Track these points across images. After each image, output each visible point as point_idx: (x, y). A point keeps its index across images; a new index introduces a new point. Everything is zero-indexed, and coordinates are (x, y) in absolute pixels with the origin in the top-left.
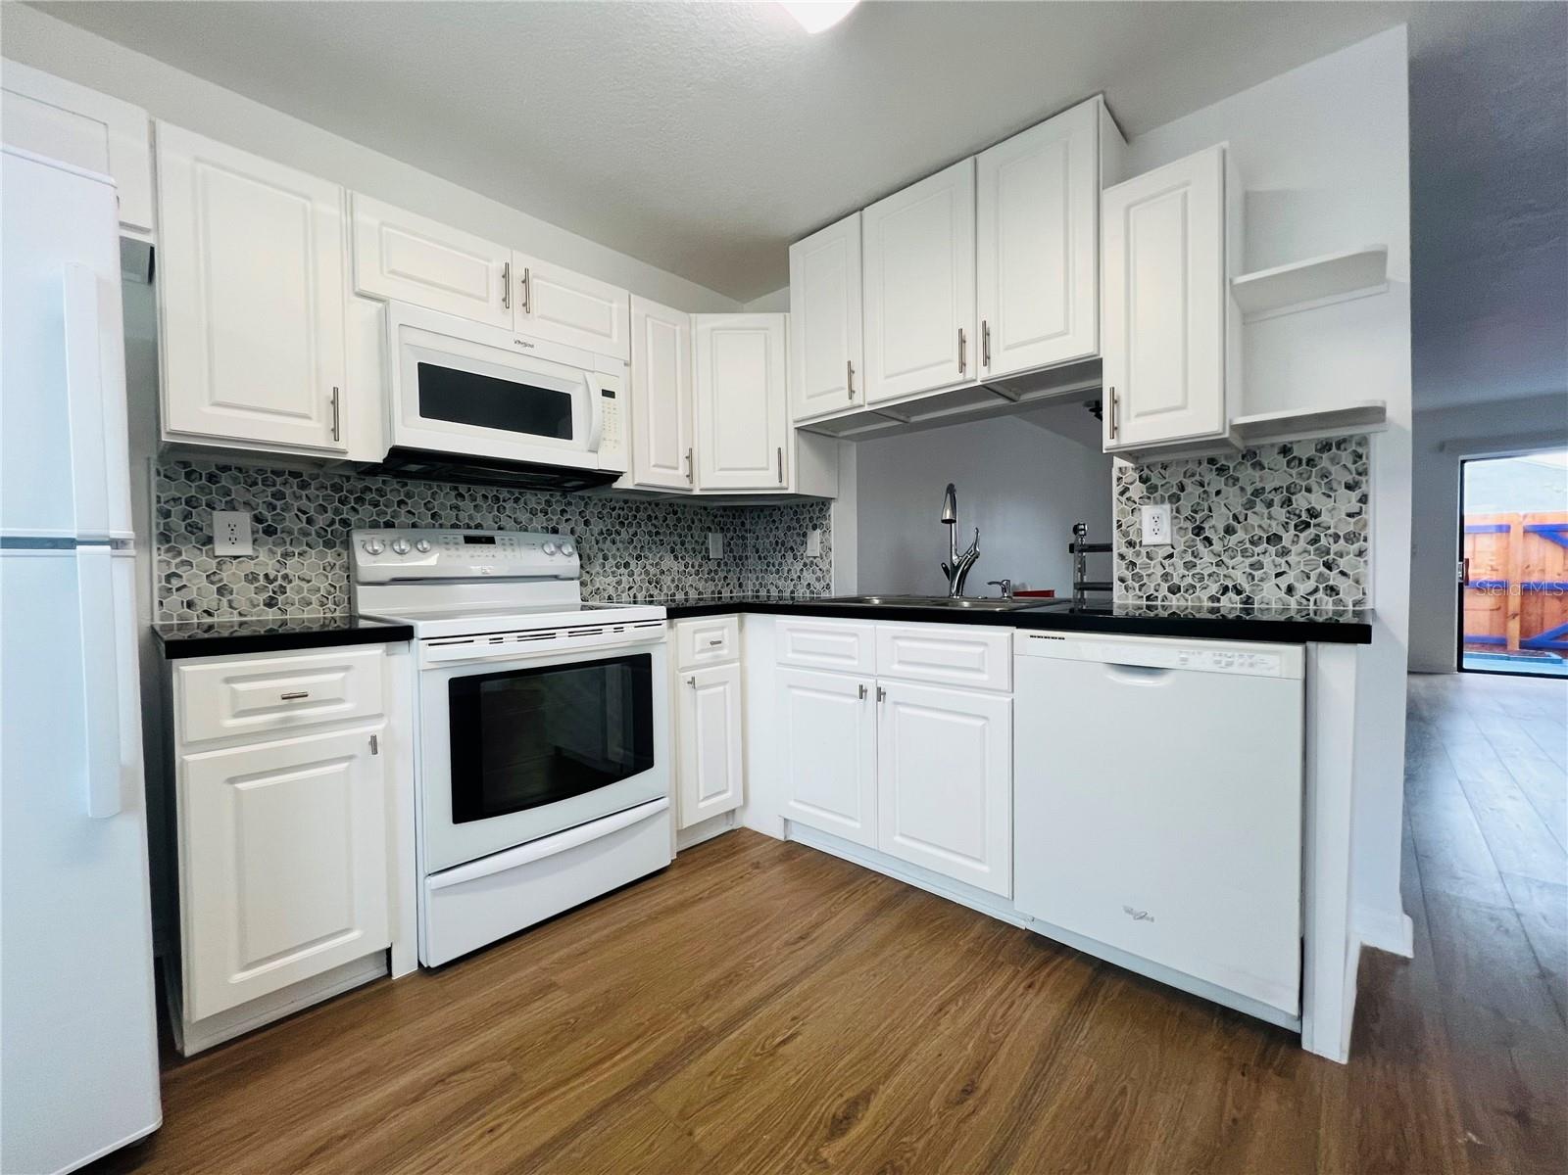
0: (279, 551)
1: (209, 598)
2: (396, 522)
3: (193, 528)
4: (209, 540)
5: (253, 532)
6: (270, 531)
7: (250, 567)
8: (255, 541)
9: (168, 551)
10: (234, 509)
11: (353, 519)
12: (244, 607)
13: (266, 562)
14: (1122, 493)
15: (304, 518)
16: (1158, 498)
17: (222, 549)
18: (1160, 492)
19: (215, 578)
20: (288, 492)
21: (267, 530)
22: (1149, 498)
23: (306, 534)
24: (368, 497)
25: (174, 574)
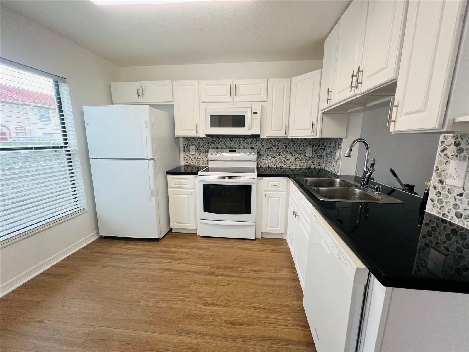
0: (199, 153)
1: (190, 162)
2: (218, 147)
3: (188, 149)
4: (189, 152)
5: (195, 150)
6: (198, 150)
7: (195, 156)
8: (196, 151)
9: (185, 153)
10: (193, 146)
11: (210, 147)
12: (194, 163)
13: (197, 155)
14: (443, 151)
15: (203, 147)
16: (462, 157)
17: (191, 153)
18: (464, 153)
19: (190, 158)
20: (200, 142)
21: (197, 149)
22: (457, 156)
23: (203, 150)
24: (213, 142)
25: (186, 157)
